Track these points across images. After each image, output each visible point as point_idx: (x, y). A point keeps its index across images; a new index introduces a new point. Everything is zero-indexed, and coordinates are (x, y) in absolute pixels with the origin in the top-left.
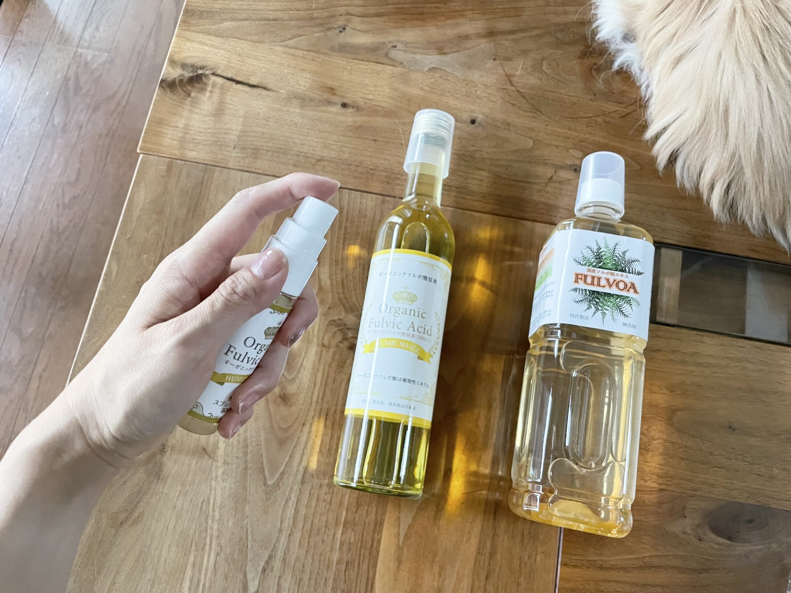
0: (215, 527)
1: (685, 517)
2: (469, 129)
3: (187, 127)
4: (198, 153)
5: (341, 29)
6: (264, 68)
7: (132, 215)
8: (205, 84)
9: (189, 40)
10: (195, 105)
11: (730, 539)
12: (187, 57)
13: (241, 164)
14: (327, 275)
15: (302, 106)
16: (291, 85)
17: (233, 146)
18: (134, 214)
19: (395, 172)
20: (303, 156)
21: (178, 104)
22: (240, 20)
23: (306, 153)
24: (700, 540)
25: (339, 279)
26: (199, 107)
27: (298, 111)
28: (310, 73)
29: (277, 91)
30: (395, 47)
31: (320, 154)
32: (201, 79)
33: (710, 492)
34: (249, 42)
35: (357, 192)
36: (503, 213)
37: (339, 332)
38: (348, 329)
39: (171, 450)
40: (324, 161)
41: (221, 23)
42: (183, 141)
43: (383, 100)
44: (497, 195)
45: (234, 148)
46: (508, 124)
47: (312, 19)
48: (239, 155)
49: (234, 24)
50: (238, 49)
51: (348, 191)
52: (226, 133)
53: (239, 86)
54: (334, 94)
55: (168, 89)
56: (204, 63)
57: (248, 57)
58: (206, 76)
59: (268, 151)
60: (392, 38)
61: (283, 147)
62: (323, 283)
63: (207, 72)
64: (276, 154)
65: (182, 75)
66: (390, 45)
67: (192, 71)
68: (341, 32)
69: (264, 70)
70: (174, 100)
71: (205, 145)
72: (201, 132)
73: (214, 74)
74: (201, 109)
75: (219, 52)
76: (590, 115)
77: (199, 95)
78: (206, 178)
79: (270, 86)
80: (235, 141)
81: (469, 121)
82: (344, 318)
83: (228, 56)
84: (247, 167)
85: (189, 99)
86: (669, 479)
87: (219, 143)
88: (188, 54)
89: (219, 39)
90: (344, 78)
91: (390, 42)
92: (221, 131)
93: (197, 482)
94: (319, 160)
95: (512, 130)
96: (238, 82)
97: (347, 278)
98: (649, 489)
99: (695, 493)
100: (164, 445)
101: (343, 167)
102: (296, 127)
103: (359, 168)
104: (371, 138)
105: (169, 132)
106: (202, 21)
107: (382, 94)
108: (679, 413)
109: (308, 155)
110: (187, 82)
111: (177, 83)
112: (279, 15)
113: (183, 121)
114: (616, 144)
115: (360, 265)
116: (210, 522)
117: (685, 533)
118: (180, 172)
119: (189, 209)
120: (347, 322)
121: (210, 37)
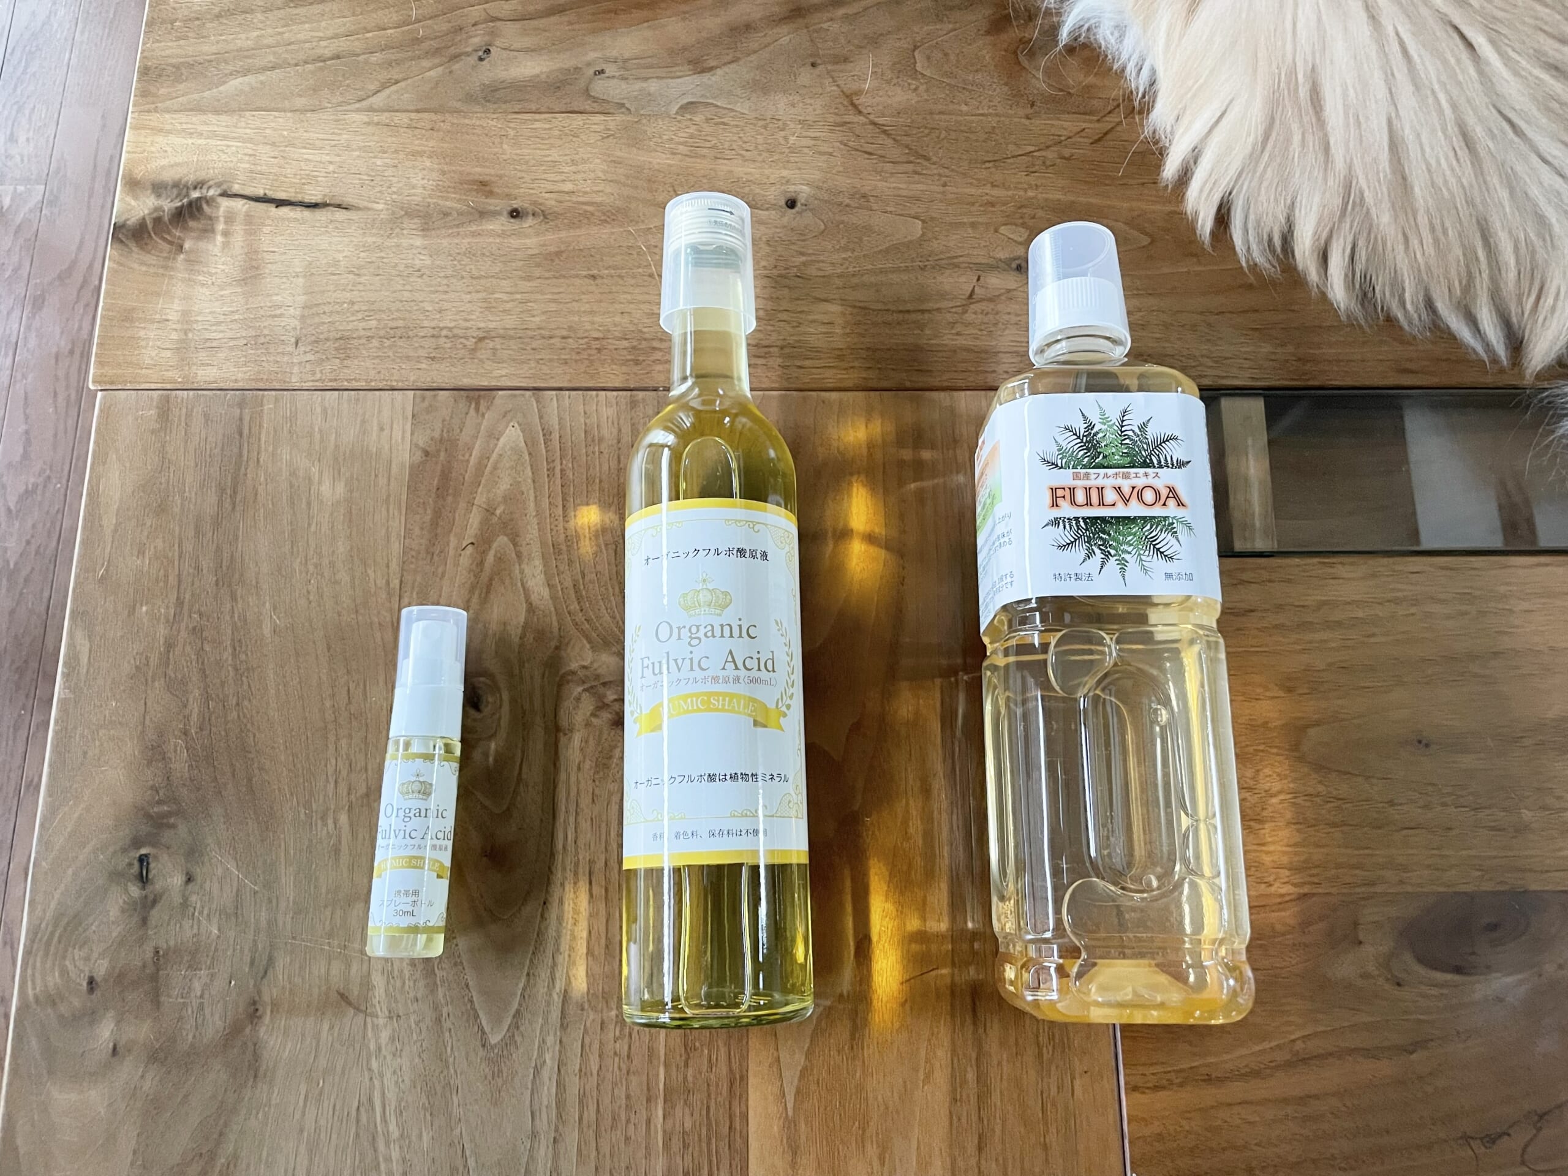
0: (395, 1154)
1: (1361, 943)
2: (785, 220)
3: (186, 317)
4: (220, 369)
5: (481, 53)
6: (331, 163)
7: (101, 526)
8: (210, 218)
9: (161, 130)
10: (197, 268)
11: (1458, 970)
12: (163, 167)
13: (318, 376)
14: (540, 578)
15: (425, 229)
16: (395, 190)
17: (293, 340)
18: (105, 523)
19: (647, 336)
20: (446, 337)
21: (161, 271)
22: (265, 69)
23: (450, 329)
24: (1399, 984)
25: (568, 583)
26: (205, 269)
27: (419, 242)
28: (430, 157)
29: (369, 209)
30: (602, 72)
31: (482, 325)
32: (200, 209)
33: (1401, 882)
34: (289, 114)
35: (573, 393)
36: (885, 384)
37: (585, 695)
38: (604, 684)
39: (272, 1012)
40: (492, 338)
41: (225, 83)
42: (183, 349)
43: (595, 189)
44: (868, 349)
45: (297, 343)
46: (864, 196)
47: (417, 41)
48: (310, 357)
49: (250, 79)
50: (267, 131)
51: (554, 393)
52: (275, 316)
53: (284, 211)
54: (490, 194)
55: (132, 245)
56: (202, 175)
57: (293, 145)
58: (209, 201)
59: (369, 338)
60: (592, 55)
61: (400, 323)
62: (534, 598)
63: (211, 193)
64: (387, 343)
65: (156, 209)
66: (591, 72)
67: (177, 197)
68: (481, 59)
69: (331, 168)
70: (149, 265)
71: (231, 348)
72: (219, 323)
73: (225, 194)
74: (211, 274)
75: (228, 146)
76: (1032, 148)
77: (202, 245)
78: (247, 418)
79: (349, 200)
80: (295, 329)
81: (783, 203)
82: (592, 663)
83: (250, 152)
84: (331, 381)
85: (182, 256)
86: (1314, 871)
87: (262, 340)
88: (164, 162)
89: (223, 117)
90: (505, 157)
91: (588, 64)
92: (262, 312)
93: (339, 1069)
94: (481, 339)
95: (875, 207)
96: (280, 203)
97: (583, 578)
98: (1279, 900)
99: (1372, 890)
100: (254, 1003)
101: (535, 344)
102: (421, 276)
103: (570, 340)
104: (585, 273)
105: (152, 335)
106: (181, 86)
107: (592, 175)
108: (1312, 732)
109: (456, 331)
110: (171, 221)
111: (150, 226)
112: (343, 45)
113: (177, 305)
114: (1093, 200)
115: (606, 545)
116: (381, 1146)
117: (1365, 976)
118: (189, 415)
119: (222, 490)
120: (600, 671)
121: (203, 118)
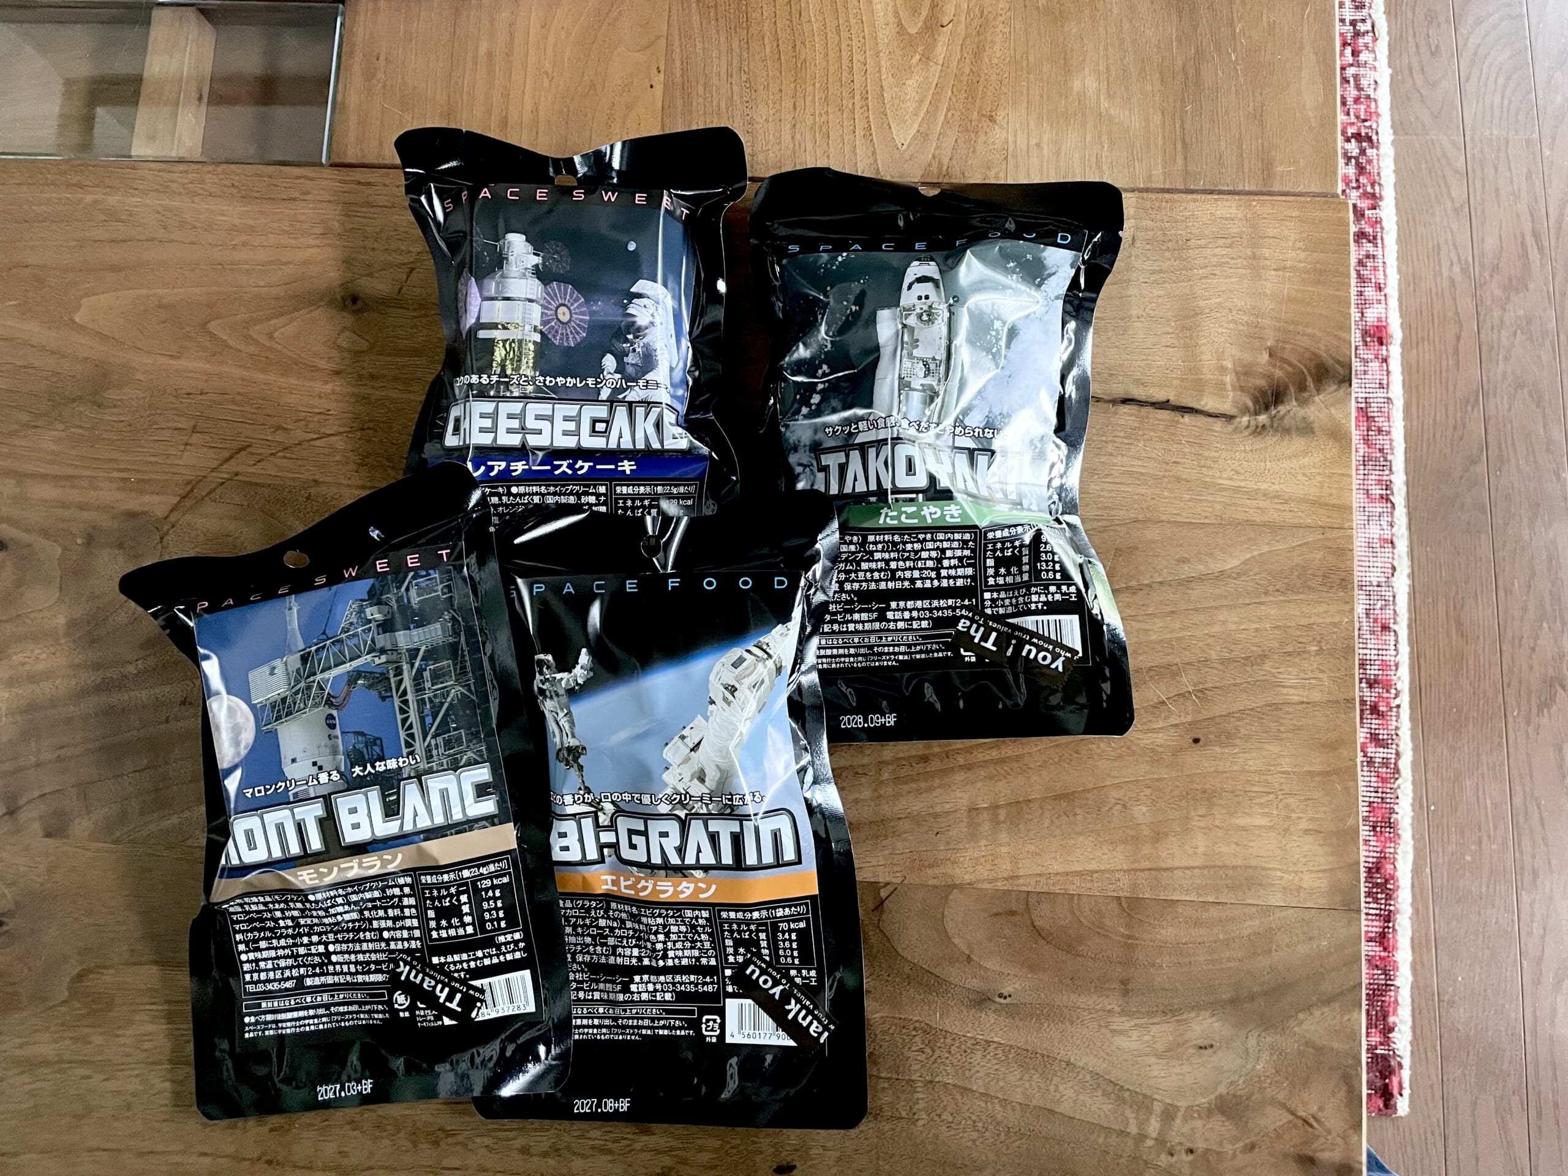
3: (1256, 273)
4: (1212, 214)
8: (1242, 389)
10: (1251, 330)
12: (1305, 453)
17: (1138, 244)
18: (1312, 56)
21: (1291, 328)
22: (1200, 579)
26: (1241, 328)
32: (1256, 401)
34: (1164, 518)
41: (1245, 563)
42: (1256, 238)
49: (1216, 567)
50: (1187, 497)
52: (1160, 271)
53: (1160, 396)
55: (1328, 360)
56: (1258, 443)
58: (1245, 411)
63: (1245, 419)
65: (1304, 404)
67: (1282, 418)
70: (1304, 334)
71: (1202, 236)
73: (1230, 418)
74: (1234, 321)
77: (1247, 357)
78: (1180, 159)
80: (1137, 257)
83: (1204, 470)
85: (1269, 344)
87: (1171, 245)
88: (1306, 461)
89: (1242, 517)
92: (1174, 277)
106: (1298, 560)
110: (1286, 387)
111: (1309, 381)
118: (1241, 165)
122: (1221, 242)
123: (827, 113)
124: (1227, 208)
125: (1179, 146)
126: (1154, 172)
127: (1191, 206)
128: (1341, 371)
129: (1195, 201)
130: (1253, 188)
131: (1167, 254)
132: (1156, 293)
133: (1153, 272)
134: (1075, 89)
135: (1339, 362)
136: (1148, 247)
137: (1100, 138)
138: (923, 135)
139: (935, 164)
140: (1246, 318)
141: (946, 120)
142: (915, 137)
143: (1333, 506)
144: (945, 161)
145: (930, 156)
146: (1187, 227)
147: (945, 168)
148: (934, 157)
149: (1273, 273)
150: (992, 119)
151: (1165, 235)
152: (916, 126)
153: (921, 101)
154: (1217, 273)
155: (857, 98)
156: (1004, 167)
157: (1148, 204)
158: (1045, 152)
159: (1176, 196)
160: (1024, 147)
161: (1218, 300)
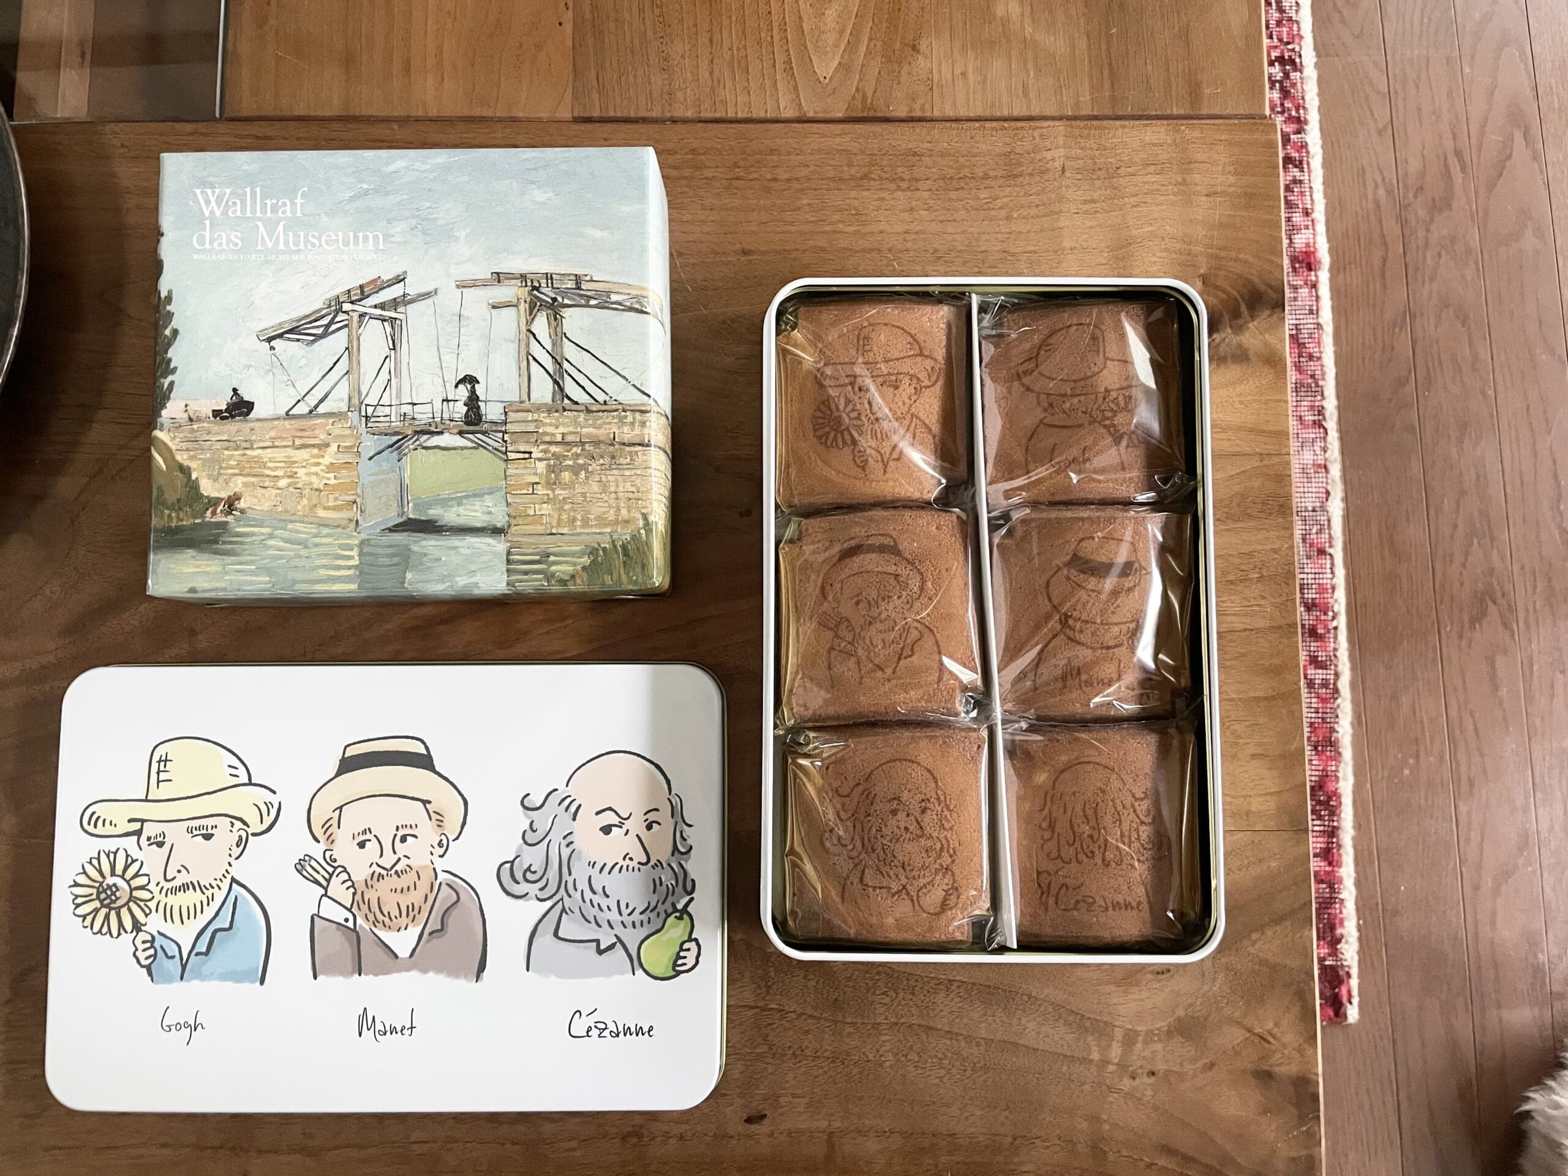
3: (1187, 199)
4: (1142, 141)
9: (1251, 431)
12: (1241, 380)
17: (1068, 174)
20: (903, 180)
21: (1222, 254)
23: (899, 188)
26: (1174, 256)
42: (1186, 165)
51: (783, 117)
52: (1092, 201)
55: (1262, 287)
59: (986, 177)
64: (966, 172)
70: (1237, 260)
71: (1133, 164)
72: (1150, 192)
74: (1167, 250)
78: (1107, 86)
80: (1067, 187)
84: (1023, 129)
85: (1202, 271)
87: (1101, 174)
88: (1240, 388)
92: (1105, 206)
94: (865, 177)
101: (805, 172)
102: (936, 251)
113: (1199, 212)
118: (1168, 88)
122: (1152, 168)
123: (745, 47)
124: (1155, 133)
125: (1106, 72)
126: (1081, 99)
127: (1120, 132)
128: (1274, 295)
129: (1123, 127)
130: (1181, 112)
131: (1098, 183)
132: (1088, 224)
133: (1085, 202)
134: (999, 14)
135: (1271, 287)
136: (1080, 176)
137: (1025, 64)
138: (844, 68)
139: (859, 97)
140: (1178, 246)
141: (868, 52)
142: (837, 70)
143: (1271, 432)
144: (869, 94)
145: (854, 89)
146: (1116, 155)
147: (869, 101)
148: (857, 90)
149: (1204, 198)
150: (915, 48)
151: (1095, 163)
152: (838, 58)
153: (841, 32)
154: (1149, 200)
155: (775, 31)
156: (930, 97)
157: (1076, 132)
158: (971, 83)
159: (1105, 123)
160: (949, 77)
161: (1150, 229)
